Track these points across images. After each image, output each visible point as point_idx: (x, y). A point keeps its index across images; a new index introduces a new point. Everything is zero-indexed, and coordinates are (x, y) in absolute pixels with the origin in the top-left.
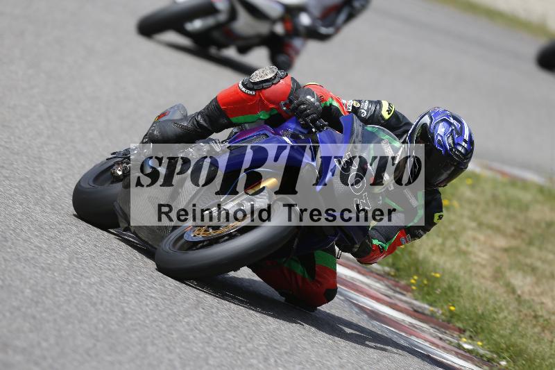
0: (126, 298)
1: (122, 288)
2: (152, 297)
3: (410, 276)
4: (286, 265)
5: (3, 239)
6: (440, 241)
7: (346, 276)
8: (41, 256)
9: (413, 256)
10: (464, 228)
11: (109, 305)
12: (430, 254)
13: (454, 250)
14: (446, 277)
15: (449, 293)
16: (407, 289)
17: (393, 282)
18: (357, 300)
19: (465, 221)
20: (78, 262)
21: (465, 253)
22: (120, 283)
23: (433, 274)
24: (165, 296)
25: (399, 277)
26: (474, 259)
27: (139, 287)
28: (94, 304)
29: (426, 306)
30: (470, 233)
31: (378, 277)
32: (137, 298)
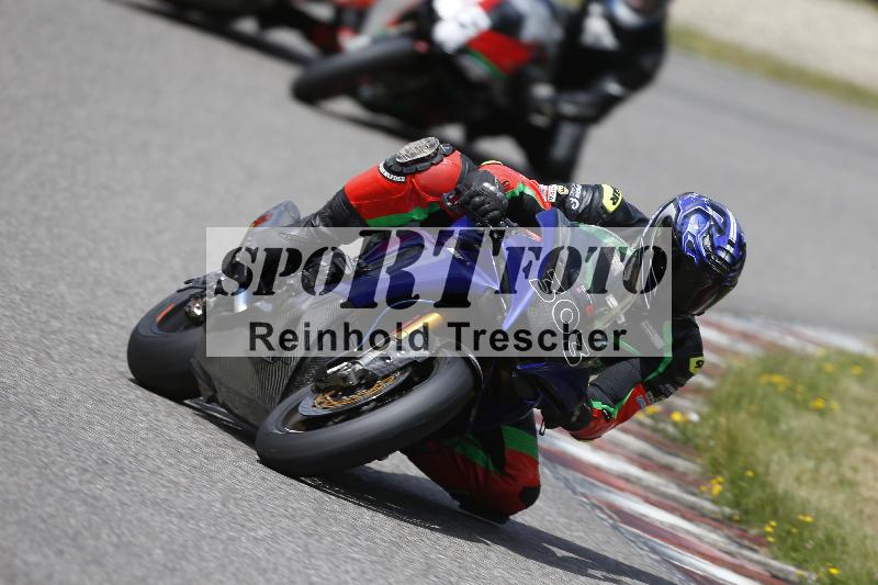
0: (313, 560)
1: (306, 545)
2: (354, 559)
3: (765, 522)
4: (458, 449)
5: (119, 471)
6: (810, 464)
7: (662, 523)
8: (178, 496)
9: (768, 490)
10: (850, 445)
11: (287, 573)
12: (796, 485)
13: (834, 479)
14: (822, 522)
15: (827, 547)
16: (760, 541)
17: (738, 532)
18: (680, 561)
19: (851, 433)
20: (237, 505)
21: (852, 484)
22: (304, 537)
23: (801, 517)
24: (374, 558)
25: (747, 522)
26: (866, 493)
27: (333, 543)
28: (263, 572)
29: (791, 568)
30: (859, 452)
31: (712, 523)
32: (332, 562)
